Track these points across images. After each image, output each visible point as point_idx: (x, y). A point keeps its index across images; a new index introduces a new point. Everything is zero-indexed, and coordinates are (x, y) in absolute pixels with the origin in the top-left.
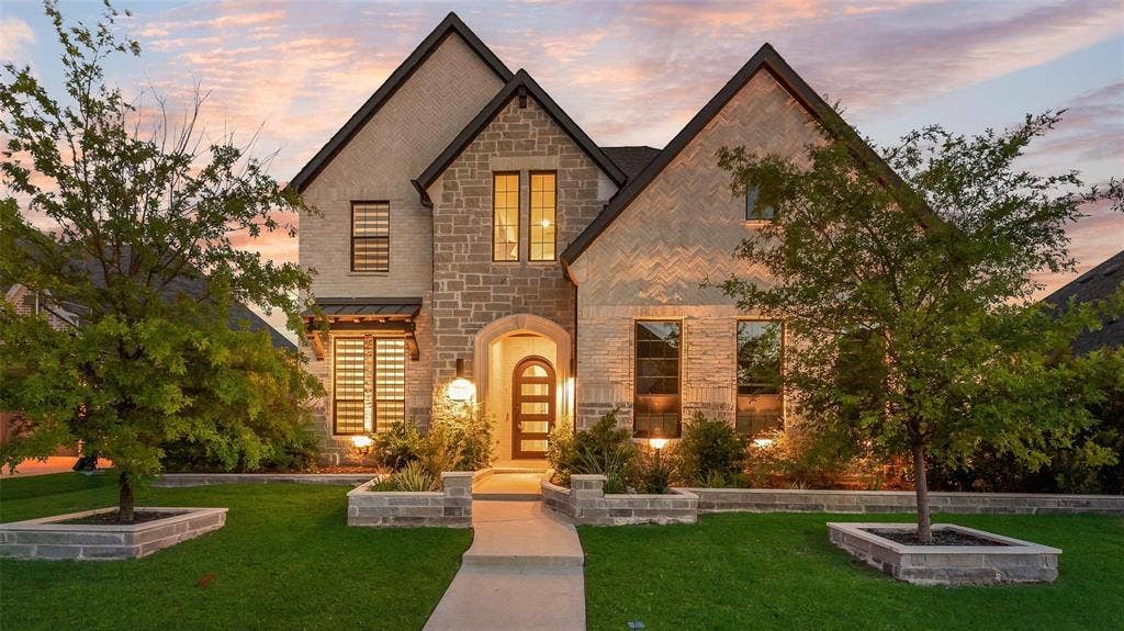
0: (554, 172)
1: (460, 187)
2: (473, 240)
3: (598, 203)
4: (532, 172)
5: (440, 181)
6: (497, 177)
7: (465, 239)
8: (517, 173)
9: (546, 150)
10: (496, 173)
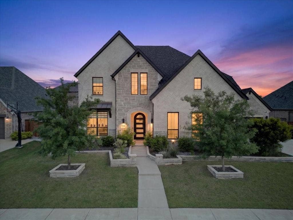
0: (147, 73)
1: (123, 77)
2: (126, 89)
3: (157, 81)
4: (141, 73)
5: (117, 75)
6: (132, 74)
7: (124, 89)
8: (137, 73)
9: (145, 68)
10: (132, 73)
